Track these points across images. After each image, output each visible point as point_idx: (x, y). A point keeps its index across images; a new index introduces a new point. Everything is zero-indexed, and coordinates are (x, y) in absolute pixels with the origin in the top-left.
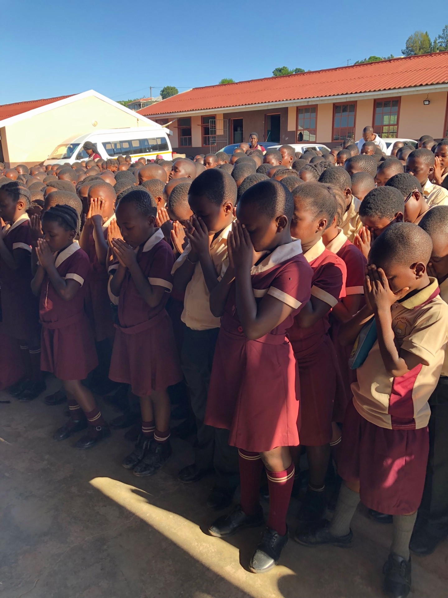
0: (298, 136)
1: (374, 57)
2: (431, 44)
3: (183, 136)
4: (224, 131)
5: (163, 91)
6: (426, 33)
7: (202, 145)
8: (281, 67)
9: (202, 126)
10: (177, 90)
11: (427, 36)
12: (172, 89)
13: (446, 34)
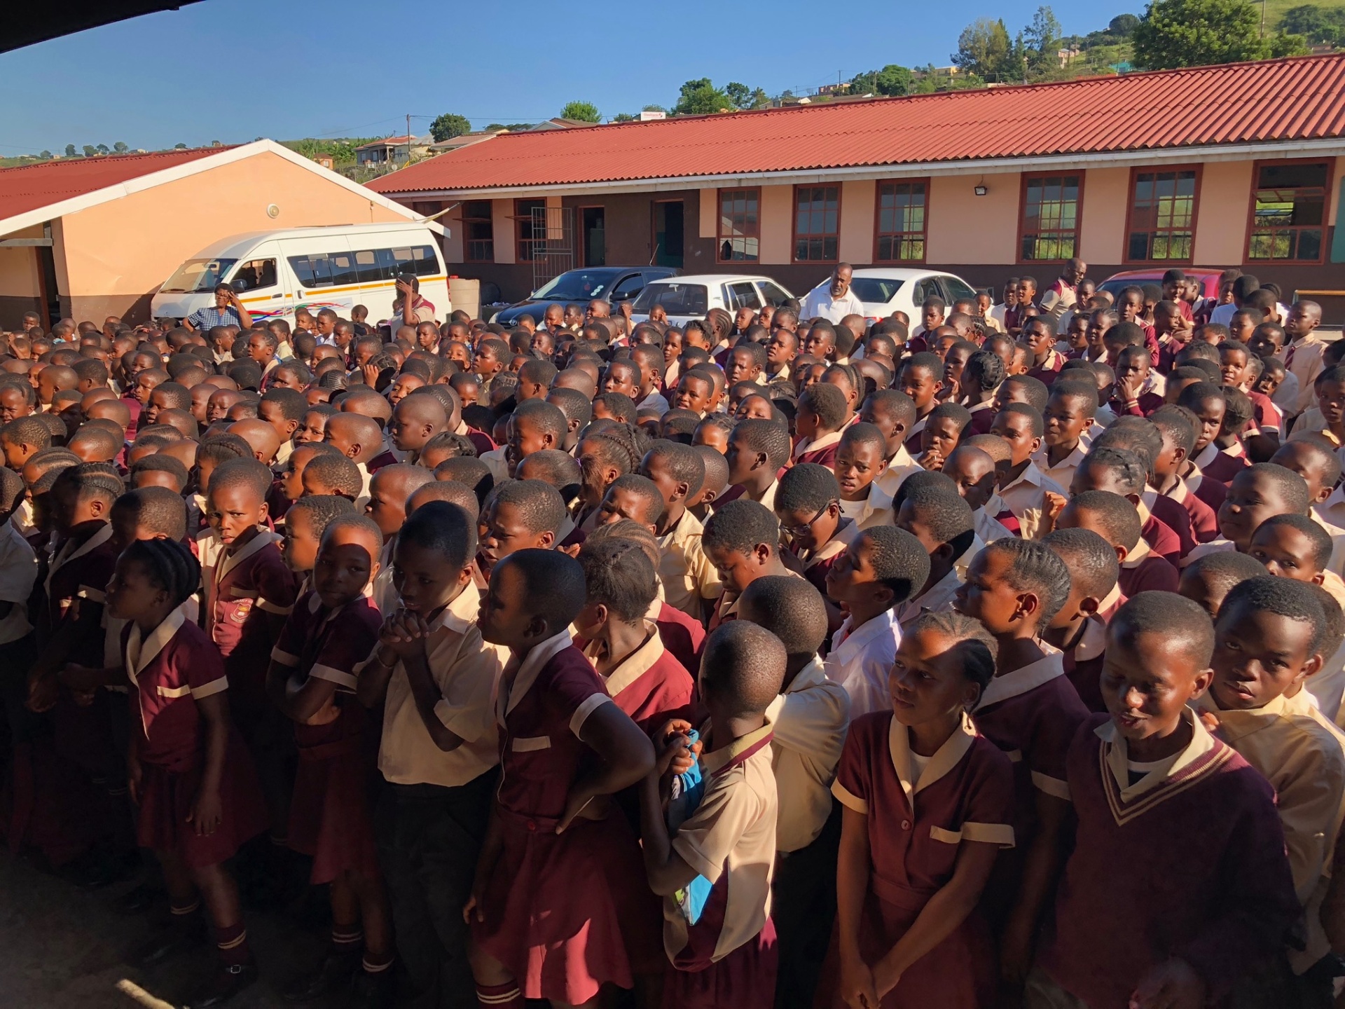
0: (721, 249)
1: (893, 66)
2: (1010, 44)
3: (476, 238)
4: (565, 233)
5: (436, 125)
6: (1000, 21)
7: (516, 260)
8: (698, 79)
9: (515, 220)
10: (467, 123)
11: (1003, 28)
12: (455, 121)
13: (1040, 25)
